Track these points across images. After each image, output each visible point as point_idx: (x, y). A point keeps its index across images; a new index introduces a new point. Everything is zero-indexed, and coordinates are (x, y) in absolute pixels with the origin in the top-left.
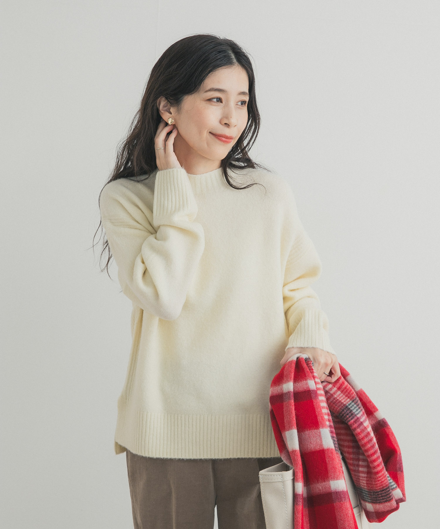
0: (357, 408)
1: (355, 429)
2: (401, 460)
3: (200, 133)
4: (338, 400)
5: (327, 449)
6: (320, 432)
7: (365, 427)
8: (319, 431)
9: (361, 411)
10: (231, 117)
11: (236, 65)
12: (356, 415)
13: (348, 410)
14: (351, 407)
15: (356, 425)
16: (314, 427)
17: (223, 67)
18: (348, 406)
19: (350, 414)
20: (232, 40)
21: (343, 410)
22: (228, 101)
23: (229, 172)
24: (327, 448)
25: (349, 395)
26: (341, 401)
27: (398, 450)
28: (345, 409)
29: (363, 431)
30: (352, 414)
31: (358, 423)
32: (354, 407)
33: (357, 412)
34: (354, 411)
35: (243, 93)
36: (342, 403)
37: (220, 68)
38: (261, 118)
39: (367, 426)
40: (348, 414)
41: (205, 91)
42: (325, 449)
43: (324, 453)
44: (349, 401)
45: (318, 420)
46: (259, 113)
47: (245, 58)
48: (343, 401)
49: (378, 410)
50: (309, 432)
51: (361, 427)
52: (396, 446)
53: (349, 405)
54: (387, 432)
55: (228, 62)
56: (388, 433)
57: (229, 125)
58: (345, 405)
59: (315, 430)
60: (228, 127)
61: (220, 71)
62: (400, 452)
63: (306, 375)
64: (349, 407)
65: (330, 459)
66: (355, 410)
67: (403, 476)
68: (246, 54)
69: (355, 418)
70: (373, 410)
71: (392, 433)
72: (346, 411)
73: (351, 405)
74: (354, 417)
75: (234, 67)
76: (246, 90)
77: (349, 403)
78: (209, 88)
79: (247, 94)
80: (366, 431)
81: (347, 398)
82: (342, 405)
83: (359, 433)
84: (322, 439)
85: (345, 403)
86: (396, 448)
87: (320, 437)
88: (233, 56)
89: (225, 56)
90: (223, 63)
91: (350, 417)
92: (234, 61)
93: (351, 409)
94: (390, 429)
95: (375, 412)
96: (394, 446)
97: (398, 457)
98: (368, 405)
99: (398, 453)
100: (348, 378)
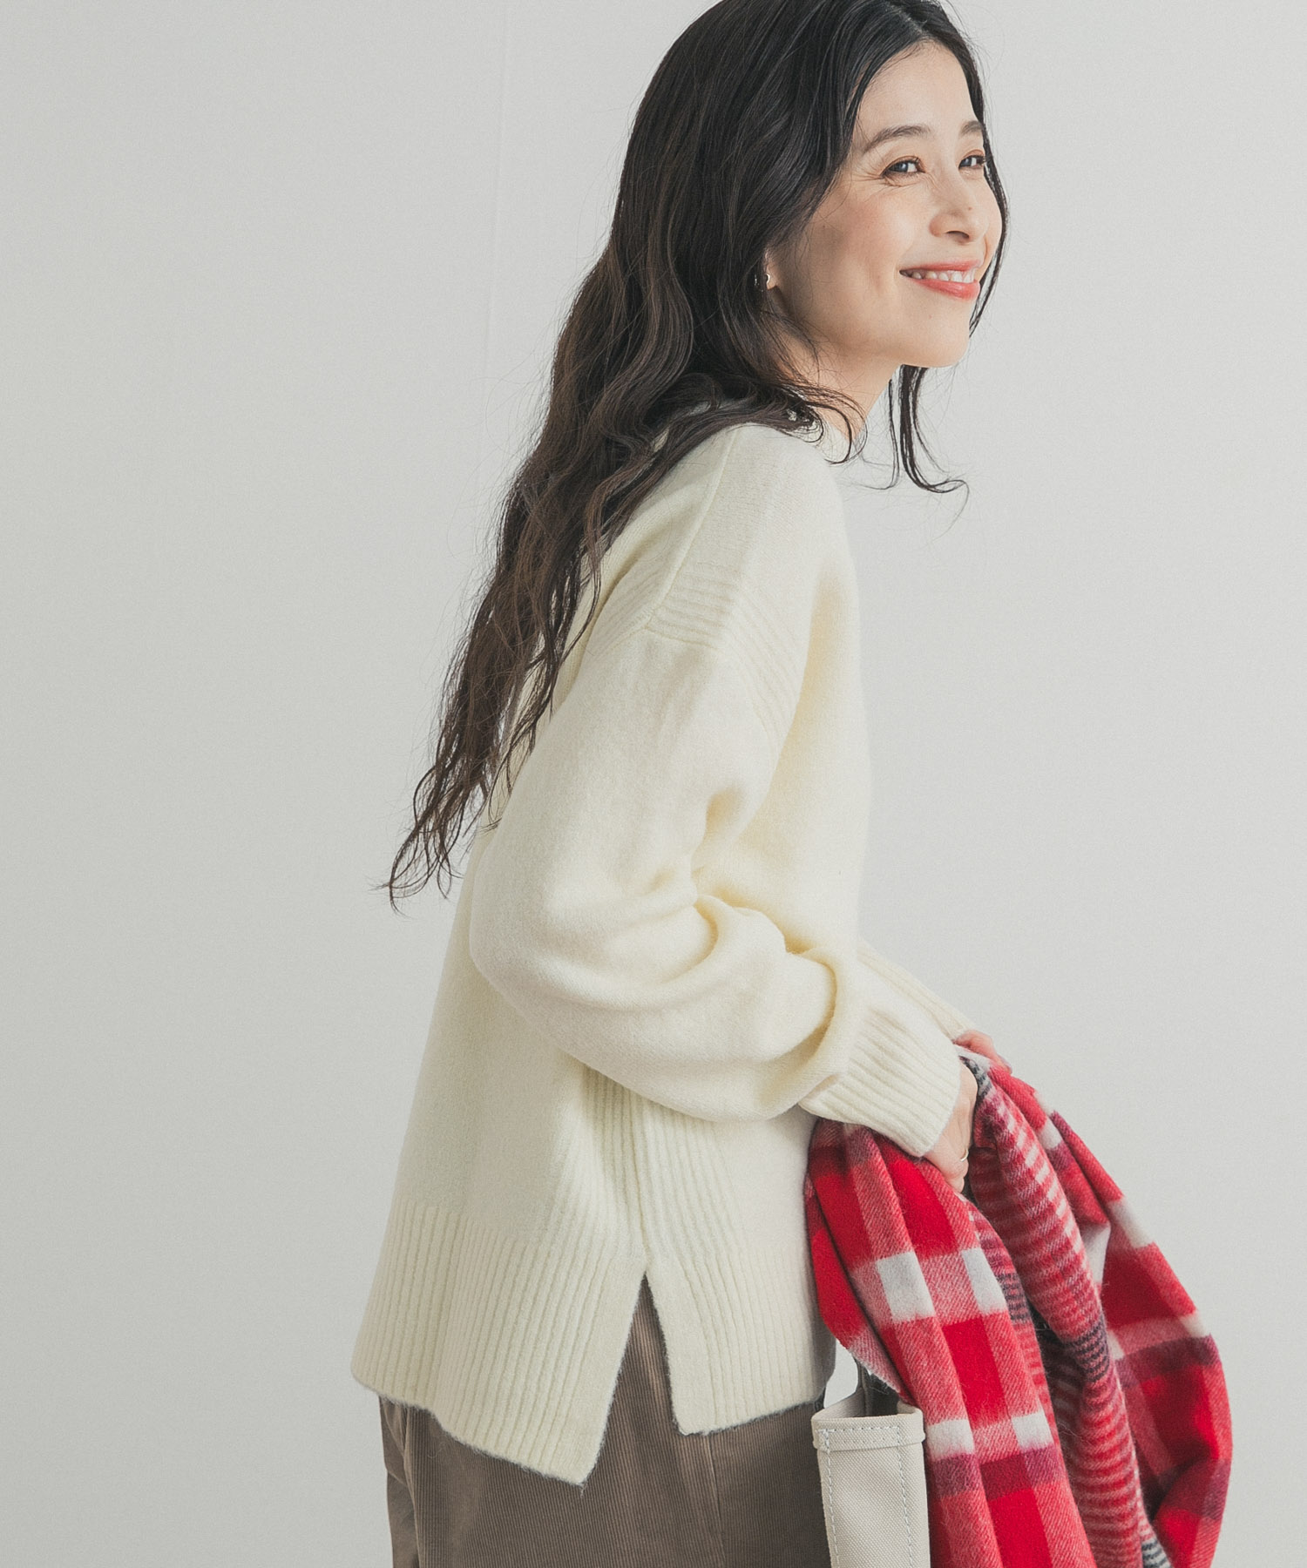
2: (1223, 1483)
5: (991, 1316)
6: (963, 1261)
8: (957, 1259)
16: (939, 1246)
24: (991, 1313)
27: (1222, 1448)
35: (972, 127)
42: (983, 1316)
43: (983, 1327)
45: (951, 1222)
49: (1196, 1312)
50: (926, 1264)
52: (1220, 1434)
54: (1206, 1382)
56: (1207, 1386)
57: (967, 237)
59: (946, 1256)
60: (963, 242)
62: (1230, 1455)
65: (1003, 1347)
67: (1217, 1533)
70: (1178, 1308)
71: (1223, 1391)
84: (972, 1284)
86: (1220, 1440)
87: (964, 1277)
94: (1218, 1374)
95: (1182, 1314)
96: (1216, 1434)
97: (1217, 1471)
98: (1164, 1292)
99: (1221, 1459)
100: (1114, 1207)
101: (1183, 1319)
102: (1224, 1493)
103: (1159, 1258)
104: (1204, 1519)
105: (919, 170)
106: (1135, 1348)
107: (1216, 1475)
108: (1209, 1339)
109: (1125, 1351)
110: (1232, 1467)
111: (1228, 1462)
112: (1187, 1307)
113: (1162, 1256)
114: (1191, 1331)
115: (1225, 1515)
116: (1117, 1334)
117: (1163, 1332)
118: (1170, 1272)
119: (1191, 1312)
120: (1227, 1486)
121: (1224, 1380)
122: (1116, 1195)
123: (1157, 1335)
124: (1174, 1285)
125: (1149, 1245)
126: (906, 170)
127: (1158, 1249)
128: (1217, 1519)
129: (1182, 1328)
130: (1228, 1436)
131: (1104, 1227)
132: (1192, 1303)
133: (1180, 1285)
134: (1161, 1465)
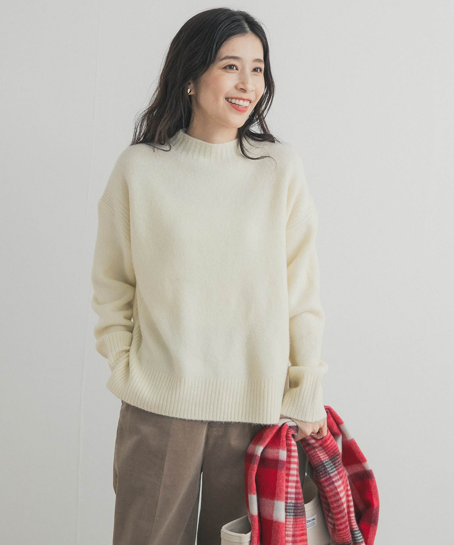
0: (333, 467)
1: (325, 487)
3: (217, 99)
4: (317, 454)
7: (336, 487)
9: (336, 470)
10: (247, 83)
11: (250, 32)
12: (329, 474)
13: (323, 467)
14: (327, 465)
15: (326, 484)
17: (236, 35)
18: (324, 464)
19: (323, 472)
20: (245, 11)
21: (318, 466)
22: (243, 68)
23: (245, 142)
25: (329, 453)
26: (320, 456)
27: (375, 503)
28: (321, 466)
29: (332, 490)
30: (326, 472)
31: (329, 482)
32: (329, 465)
33: (331, 471)
34: (328, 469)
35: (258, 60)
36: (320, 459)
37: (233, 37)
38: (275, 85)
39: (338, 486)
40: (321, 471)
41: (220, 59)
44: (327, 459)
46: (274, 80)
47: (259, 27)
48: (321, 457)
49: (367, 462)
51: (331, 487)
53: (326, 462)
55: (242, 31)
56: (371, 485)
57: (246, 91)
58: (322, 461)
60: (245, 92)
61: (233, 39)
62: (379, 505)
63: (281, 444)
64: (326, 464)
66: (330, 469)
67: (376, 529)
68: (259, 23)
69: (328, 477)
71: (375, 487)
72: (321, 468)
73: (328, 463)
74: (326, 476)
75: (248, 35)
76: (261, 57)
77: (327, 460)
78: (223, 56)
79: (262, 61)
80: (336, 491)
81: (326, 455)
82: (319, 461)
83: (328, 492)
85: (322, 459)
88: (246, 25)
89: (238, 25)
90: (236, 32)
91: (322, 474)
92: (247, 30)
93: (327, 467)
94: (374, 481)
95: (363, 462)
96: (374, 499)
97: (374, 510)
98: (357, 455)
99: (375, 507)
100: (341, 426)
101: (363, 464)
102: (378, 517)
103: (355, 443)
104: (372, 525)
105: (237, 69)
106: (352, 472)
107: (374, 512)
108: (371, 471)
109: (349, 473)
110: (380, 509)
111: (378, 507)
112: (365, 460)
113: (356, 443)
114: (366, 467)
115: (378, 523)
116: (346, 468)
117: (359, 468)
118: (359, 448)
119: (365, 461)
120: (378, 515)
121: (376, 483)
122: (342, 423)
123: (356, 469)
124: (360, 452)
125: (352, 439)
126: (233, 69)
127: (354, 441)
128: (376, 524)
129: (364, 467)
130: (377, 500)
131: (340, 436)
132: (365, 459)
133: (362, 453)
134: (361, 507)
